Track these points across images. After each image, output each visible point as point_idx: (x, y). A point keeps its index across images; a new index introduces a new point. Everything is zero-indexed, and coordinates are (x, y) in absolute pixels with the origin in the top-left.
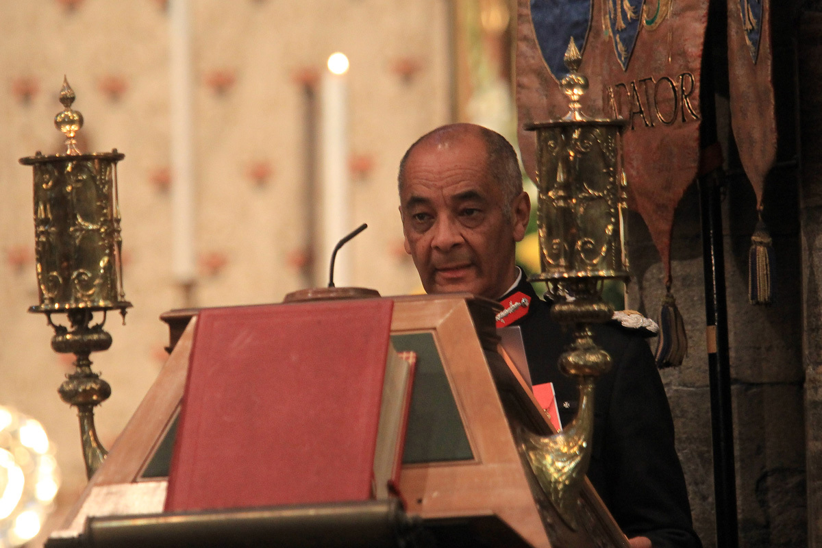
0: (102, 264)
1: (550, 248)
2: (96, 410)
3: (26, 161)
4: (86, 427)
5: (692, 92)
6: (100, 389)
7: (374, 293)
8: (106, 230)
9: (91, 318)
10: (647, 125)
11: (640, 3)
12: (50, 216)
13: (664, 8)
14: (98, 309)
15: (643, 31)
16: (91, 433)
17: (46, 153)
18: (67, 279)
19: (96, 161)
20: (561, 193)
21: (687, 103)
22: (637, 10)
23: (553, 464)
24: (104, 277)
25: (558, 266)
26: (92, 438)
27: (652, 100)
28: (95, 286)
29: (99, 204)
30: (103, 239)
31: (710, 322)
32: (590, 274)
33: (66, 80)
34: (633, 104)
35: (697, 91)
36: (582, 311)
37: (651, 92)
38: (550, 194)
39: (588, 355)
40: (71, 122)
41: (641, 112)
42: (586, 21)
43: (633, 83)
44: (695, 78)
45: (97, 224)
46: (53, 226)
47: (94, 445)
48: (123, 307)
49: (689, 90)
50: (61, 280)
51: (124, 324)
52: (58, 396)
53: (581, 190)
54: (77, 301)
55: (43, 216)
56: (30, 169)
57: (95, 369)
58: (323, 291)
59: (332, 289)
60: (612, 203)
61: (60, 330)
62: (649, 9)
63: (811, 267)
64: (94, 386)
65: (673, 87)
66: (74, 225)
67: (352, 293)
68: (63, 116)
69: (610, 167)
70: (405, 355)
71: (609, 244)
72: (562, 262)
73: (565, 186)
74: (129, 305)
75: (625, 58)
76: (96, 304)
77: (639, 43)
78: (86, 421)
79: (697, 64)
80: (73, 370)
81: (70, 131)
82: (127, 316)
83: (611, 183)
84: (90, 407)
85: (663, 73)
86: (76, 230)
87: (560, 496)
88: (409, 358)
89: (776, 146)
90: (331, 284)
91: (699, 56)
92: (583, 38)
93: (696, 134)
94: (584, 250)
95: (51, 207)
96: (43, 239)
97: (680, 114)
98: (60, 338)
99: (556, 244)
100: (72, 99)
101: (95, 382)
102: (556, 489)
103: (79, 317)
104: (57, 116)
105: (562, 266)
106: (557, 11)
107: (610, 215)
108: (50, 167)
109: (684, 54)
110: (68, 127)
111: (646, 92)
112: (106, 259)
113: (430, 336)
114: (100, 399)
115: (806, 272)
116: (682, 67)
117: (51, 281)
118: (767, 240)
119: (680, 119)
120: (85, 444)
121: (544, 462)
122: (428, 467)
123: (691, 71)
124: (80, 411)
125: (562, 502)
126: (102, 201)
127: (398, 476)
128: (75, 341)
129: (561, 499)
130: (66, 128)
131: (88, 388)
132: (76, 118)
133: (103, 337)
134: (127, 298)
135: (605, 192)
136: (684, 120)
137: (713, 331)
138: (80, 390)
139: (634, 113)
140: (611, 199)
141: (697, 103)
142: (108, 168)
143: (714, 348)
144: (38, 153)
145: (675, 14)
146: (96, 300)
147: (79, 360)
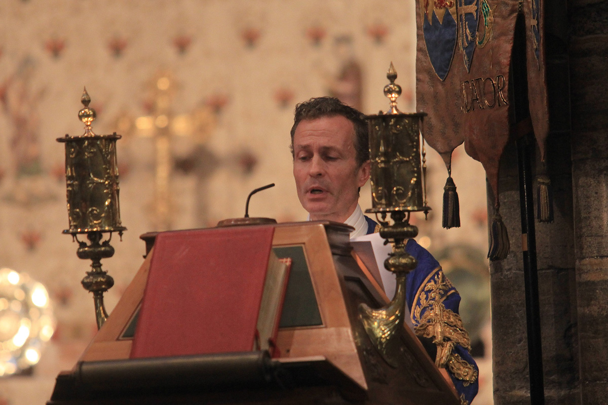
0: (107, 203)
1: (377, 193)
2: (105, 294)
3: (60, 140)
4: (98, 305)
5: (504, 87)
6: (106, 282)
7: (273, 221)
8: (109, 183)
9: (101, 237)
10: (481, 108)
11: (475, 31)
12: (74, 174)
13: (488, 34)
14: (105, 231)
15: (477, 49)
16: (101, 308)
17: (72, 135)
18: (84, 214)
19: (103, 140)
20: (383, 159)
21: (501, 94)
22: (473, 35)
23: (379, 327)
24: (108, 212)
25: (381, 204)
26: (102, 312)
27: (482, 91)
28: (101, 217)
29: (104, 166)
30: (107, 189)
31: (524, 231)
32: (401, 209)
33: (85, 90)
34: (473, 94)
35: (507, 87)
36: (396, 232)
37: (482, 87)
38: (377, 159)
39: (401, 259)
40: (88, 116)
41: (477, 99)
42: (454, 39)
43: (472, 81)
44: (505, 79)
45: (103, 179)
46: (76, 180)
47: (103, 315)
48: (121, 230)
49: (502, 86)
50: (81, 214)
51: (121, 241)
52: (81, 286)
53: (395, 156)
54: (92, 227)
55: (70, 174)
56: (63, 145)
57: (104, 269)
58: (242, 220)
59: (247, 218)
60: (415, 164)
61: (82, 245)
62: (480, 35)
63: (577, 198)
64: (102, 279)
65: (493, 84)
66: (89, 180)
67: (258, 221)
68: (83, 112)
69: (414, 142)
70: (284, 260)
71: (413, 190)
72: (383, 201)
73: (385, 154)
74: (125, 229)
75: (468, 65)
76: (103, 229)
77: (475, 56)
78: (98, 301)
79: (507, 70)
80: (90, 269)
81: (87, 122)
82: (123, 236)
83: (414, 152)
84: (100, 292)
85: (488, 76)
86: (90, 183)
87: (384, 346)
88: (287, 262)
89: (548, 122)
90: (247, 215)
91: (508, 65)
92: (452, 50)
93: (506, 114)
94: (397, 194)
95: (75, 169)
96: (70, 189)
97: (497, 101)
98: (81, 250)
99: (380, 190)
100: (89, 101)
101: (103, 278)
102: (381, 342)
103: (94, 236)
104: (80, 112)
105: (383, 204)
106: (437, 33)
107: (414, 172)
108: (74, 144)
109: (499, 63)
110: (86, 119)
111: (479, 87)
112: (109, 200)
113: (301, 248)
114: (106, 287)
115: (574, 200)
116: (498, 72)
117: (75, 214)
118: (547, 181)
119: (497, 104)
120: (98, 315)
121: (373, 326)
122: (295, 330)
123: (503, 75)
124: (94, 294)
125: (385, 350)
126: (106, 165)
127: (276, 335)
128: (91, 252)
129: (384, 348)
130: (85, 120)
131: (99, 280)
132: (91, 113)
133: (107, 248)
134: (123, 225)
135: (411, 158)
136: (499, 105)
137: (525, 237)
138: (94, 282)
139: (474, 100)
140: (415, 162)
141: (506, 94)
142: (111, 145)
143: (526, 248)
144: (67, 135)
145: (494, 38)
146: (104, 226)
147: (93, 264)
